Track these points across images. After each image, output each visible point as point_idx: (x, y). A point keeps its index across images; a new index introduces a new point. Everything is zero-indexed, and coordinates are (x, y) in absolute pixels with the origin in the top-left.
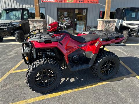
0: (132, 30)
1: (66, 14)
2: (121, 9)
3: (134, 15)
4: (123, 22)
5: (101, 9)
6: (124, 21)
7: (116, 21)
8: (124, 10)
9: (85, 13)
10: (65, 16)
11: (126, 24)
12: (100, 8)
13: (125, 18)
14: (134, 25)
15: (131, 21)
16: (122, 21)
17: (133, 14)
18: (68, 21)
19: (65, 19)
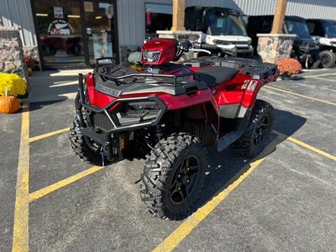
0: (225, 54)
1: (58, 13)
2: (196, 8)
3: (220, 23)
4: (207, 38)
5: (147, 5)
6: (208, 36)
7: (200, 35)
8: (205, 13)
9: (112, 14)
10: (58, 19)
11: (214, 41)
12: (146, 3)
13: (209, 29)
14: (228, 44)
15: (222, 36)
16: (205, 35)
17: (219, 20)
18: (69, 33)
19: (58, 26)
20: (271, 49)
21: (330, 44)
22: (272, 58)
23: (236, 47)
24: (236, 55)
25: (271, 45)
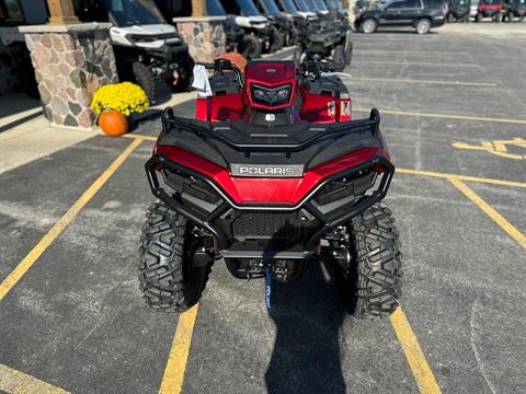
11: (127, 37)
20: (202, 41)
21: (249, 25)
22: (207, 55)
23: (166, 44)
24: (170, 58)
25: (201, 34)
